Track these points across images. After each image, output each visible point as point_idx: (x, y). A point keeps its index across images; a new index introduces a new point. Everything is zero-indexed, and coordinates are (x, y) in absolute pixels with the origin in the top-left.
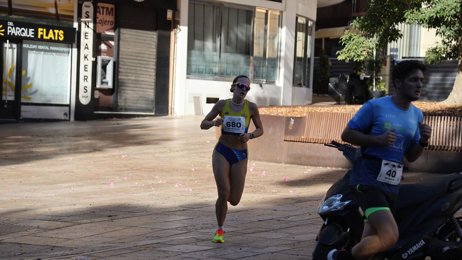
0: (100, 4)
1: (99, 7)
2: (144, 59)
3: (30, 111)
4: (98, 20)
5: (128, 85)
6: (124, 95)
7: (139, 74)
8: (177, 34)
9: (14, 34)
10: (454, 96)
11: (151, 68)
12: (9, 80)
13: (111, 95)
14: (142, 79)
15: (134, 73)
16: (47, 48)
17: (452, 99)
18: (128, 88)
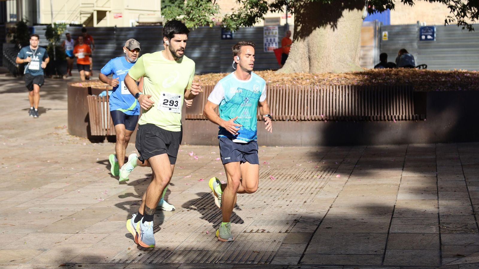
10: (292, 64)
17: (290, 67)
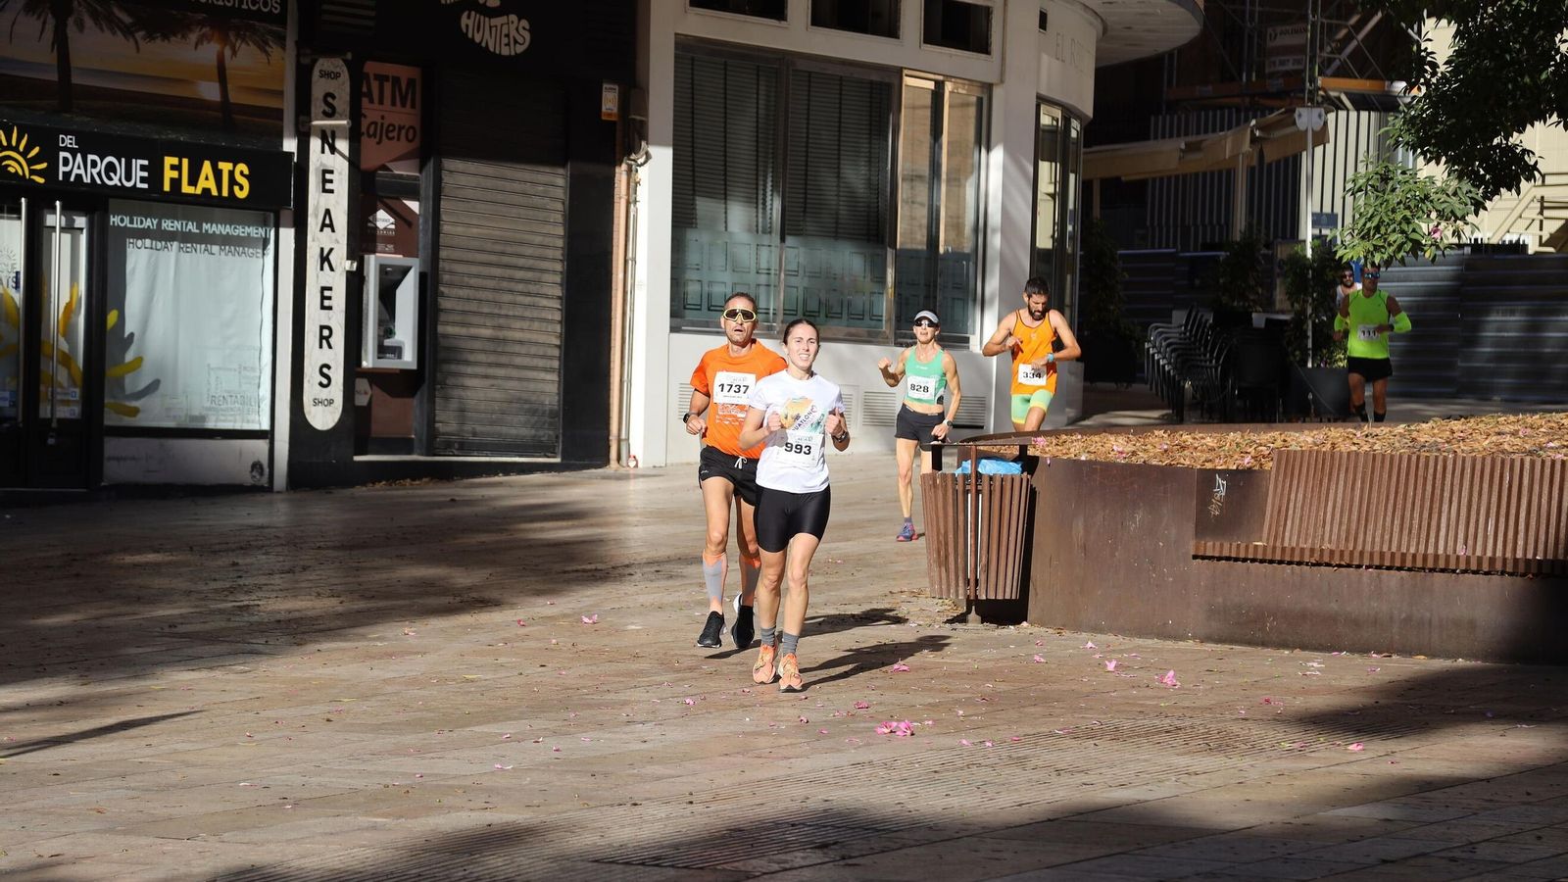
0: (371, 68)
1: (368, 75)
2: (521, 262)
3: (134, 458)
4: (365, 123)
5: (471, 358)
6: (456, 392)
7: (507, 316)
8: (637, 171)
9: (79, 176)
11: (546, 297)
12: (64, 346)
13: (413, 395)
14: (518, 335)
15: (491, 315)
16: (192, 227)
18: (469, 370)
